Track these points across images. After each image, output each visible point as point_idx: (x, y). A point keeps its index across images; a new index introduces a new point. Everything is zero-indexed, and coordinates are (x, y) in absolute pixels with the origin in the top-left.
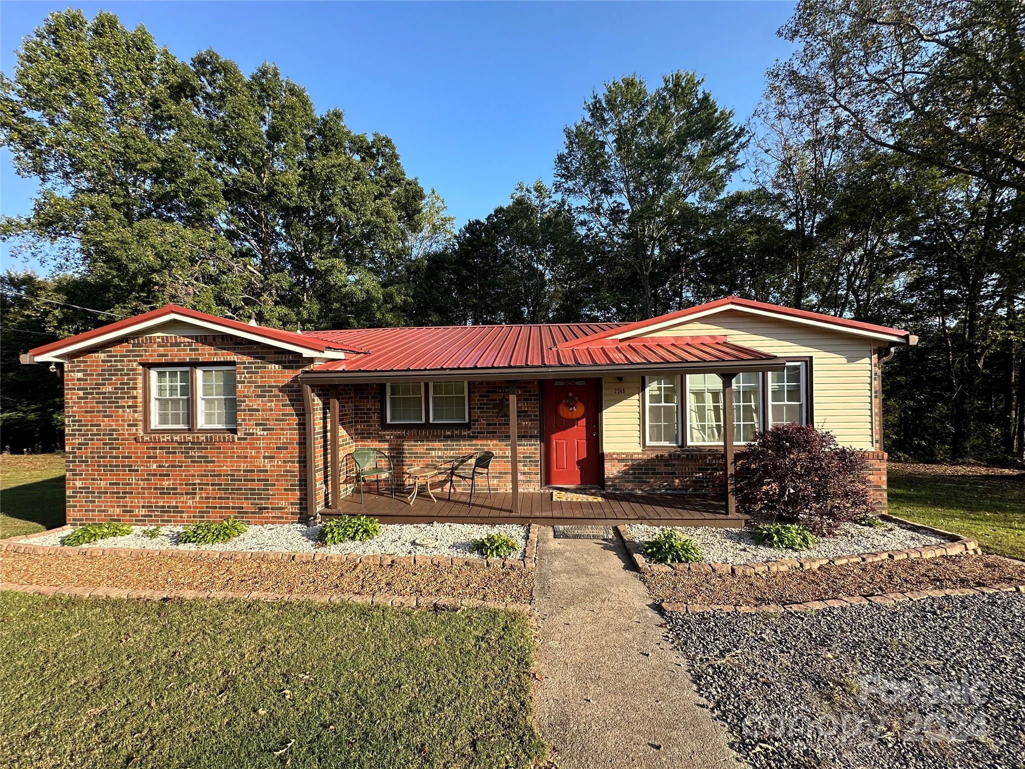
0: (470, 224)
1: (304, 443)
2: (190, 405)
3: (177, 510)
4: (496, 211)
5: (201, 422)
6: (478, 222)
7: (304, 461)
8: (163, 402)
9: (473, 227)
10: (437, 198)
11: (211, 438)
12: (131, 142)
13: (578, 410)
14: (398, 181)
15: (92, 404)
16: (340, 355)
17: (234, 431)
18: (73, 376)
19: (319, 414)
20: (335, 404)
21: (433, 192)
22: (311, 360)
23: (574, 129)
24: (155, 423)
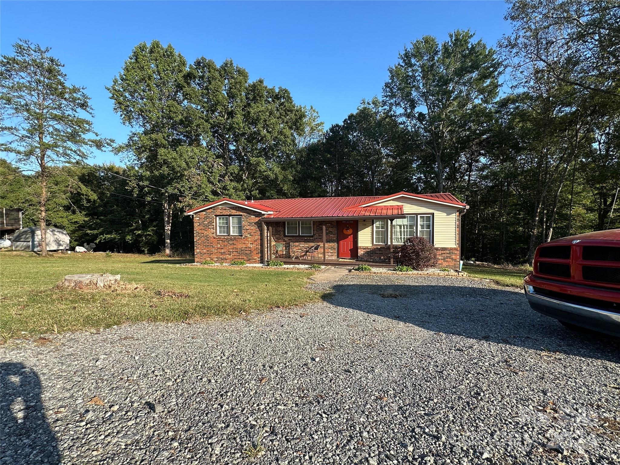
0: (333, 127)
1: (262, 240)
2: (228, 228)
3: (226, 259)
4: (349, 117)
5: (231, 234)
6: (337, 125)
7: (262, 245)
8: (220, 227)
9: (334, 129)
10: (314, 111)
11: (235, 238)
12: (172, 109)
13: (350, 231)
14: (291, 111)
15: (201, 227)
16: (272, 213)
17: (242, 236)
18: (196, 219)
19: (266, 231)
20: (270, 228)
21: (312, 108)
22: (264, 215)
23: (394, 68)
24: (218, 234)
